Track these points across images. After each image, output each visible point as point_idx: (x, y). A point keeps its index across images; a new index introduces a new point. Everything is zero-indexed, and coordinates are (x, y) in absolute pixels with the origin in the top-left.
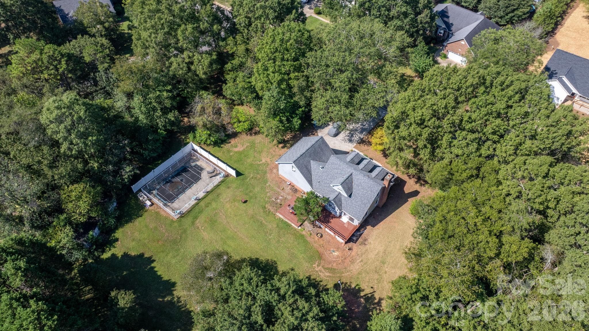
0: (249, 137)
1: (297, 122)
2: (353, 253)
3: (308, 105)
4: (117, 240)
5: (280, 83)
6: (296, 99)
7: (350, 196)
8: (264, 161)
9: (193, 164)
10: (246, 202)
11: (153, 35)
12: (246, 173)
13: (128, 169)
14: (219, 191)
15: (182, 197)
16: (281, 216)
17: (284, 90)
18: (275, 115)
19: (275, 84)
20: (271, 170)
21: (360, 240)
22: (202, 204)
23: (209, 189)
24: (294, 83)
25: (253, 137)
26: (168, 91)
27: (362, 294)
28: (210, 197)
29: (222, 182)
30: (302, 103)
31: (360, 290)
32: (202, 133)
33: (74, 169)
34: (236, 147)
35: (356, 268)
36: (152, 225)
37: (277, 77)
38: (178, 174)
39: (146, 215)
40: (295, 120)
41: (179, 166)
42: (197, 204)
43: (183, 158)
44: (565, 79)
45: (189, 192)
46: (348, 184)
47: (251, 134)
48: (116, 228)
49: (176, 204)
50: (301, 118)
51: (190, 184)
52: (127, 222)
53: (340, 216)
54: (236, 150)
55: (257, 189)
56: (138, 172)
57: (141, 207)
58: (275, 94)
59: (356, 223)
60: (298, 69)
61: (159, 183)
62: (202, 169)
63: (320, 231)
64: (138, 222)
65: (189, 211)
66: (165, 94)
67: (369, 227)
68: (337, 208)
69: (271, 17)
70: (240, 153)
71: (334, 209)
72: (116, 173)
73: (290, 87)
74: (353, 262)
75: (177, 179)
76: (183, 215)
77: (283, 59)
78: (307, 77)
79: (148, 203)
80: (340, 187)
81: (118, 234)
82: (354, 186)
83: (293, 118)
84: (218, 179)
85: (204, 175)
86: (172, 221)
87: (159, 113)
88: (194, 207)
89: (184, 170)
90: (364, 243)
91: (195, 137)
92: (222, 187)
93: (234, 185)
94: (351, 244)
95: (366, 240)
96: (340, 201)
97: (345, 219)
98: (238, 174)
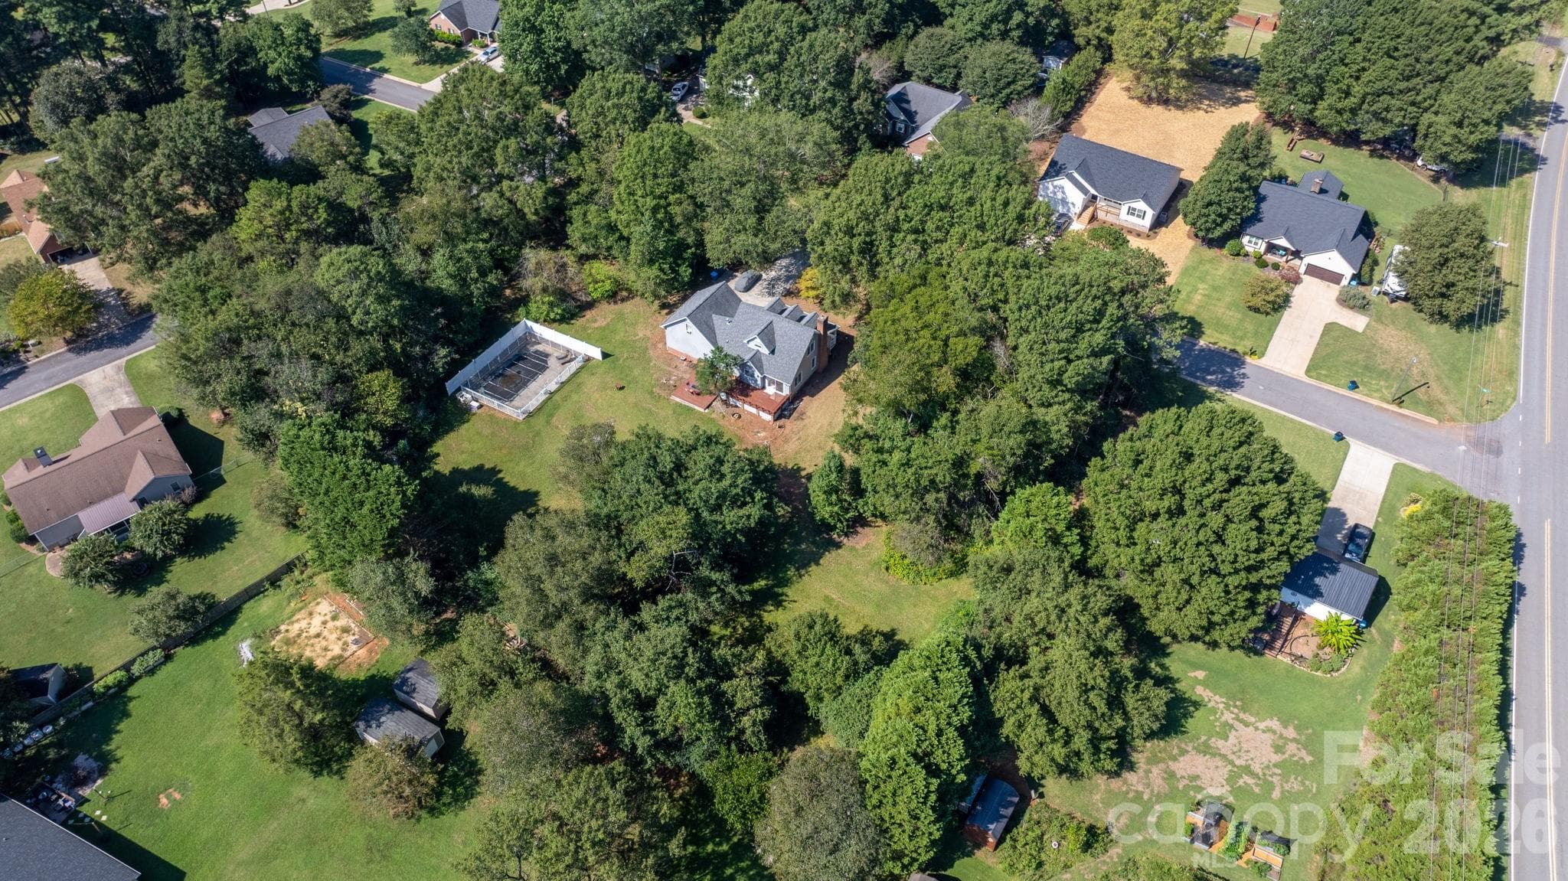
0: (613, 307)
1: (685, 272)
2: (787, 431)
3: (700, 244)
4: (438, 455)
5: (655, 210)
6: (681, 234)
7: (773, 352)
8: (641, 335)
9: (533, 349)
10: (622, 388)
11: (455, 160)
12: (617, 352)
13: (443, 352)
14: (579, 380)
15: (524, 393)
16: (678, 400)
17: (661, 222)
18: (651, 262)
19: (648, 214)
20: (655, 346)
21: (795, 415)
22: (556, 397)
23: (564, 379)
24: (675, 210)
25: (620, 306)
26: (485, 241)
27: (803, 473)
28: (567, 388)
29: (581, 368)
30: (690, 240)
31: (799, 469)
32: (539, 303)
33: (373, 352)
34: (595, 321)
35: (791, 447)
36: (487, 431)
37: (650, 202)
38: (511, 365)
39: (473, 418)
40: (682, 269)
41: (511, 354)
42: (549, 399)
43: (515, 343)
44: (1076, 175)
45: (533, 386)
46: (768, 336)
47: (615, 302)
48: (430, 442)
49: (517, 401)
50: (690, 266)
51: (533, 376)
52: (447, 432)
53: (764, 388)
54: (596, 325)
55: (636, 372)
56: (457, 356)
57: (463, 413)
58: (649, 229)
59: (786, 391)
60: (679, 188)
61: (484, 380)
62: (547, 355)
63: (736, 410)
64: (464, 430)
65: (539, 409)
66: (481, 246)
67: (806, 399)
68: (757, 374)
69: (630, 119)
70: (603, 329)
71: (752, 376)
72: (426, 358)
73: (670, 218)
74: (786, 441)
75: (511, 371)
76: (530, 415)
77: (655, 176)
78: (692, 197)
79: (475, 404)
80: (758, 341)
81: (437, 447)
82: (777, 338)
83: (679, 265)
84: (573, 367)
85: (552, 362)
86: (516, 423)
87: (474, 274)
88: (545, 402)
89: (520, 358)
90: (801, 417)
91: (528, 313)
92: (584, 375)
93: (602, 370)
94: (782, 421)
95: (803, 414)
96: (760, 361)
97: (771, 390)
98: (605, 355)
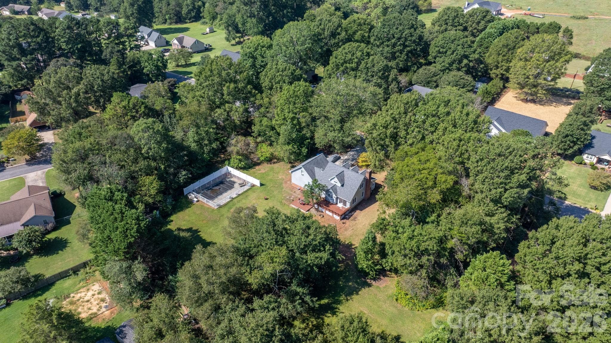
0: (269, 165)
1: (305, 150)
2: (347, 225)
3: (312, 138)
4: (172, 221)
5: (293, 119)
6: (304, 132)
7: (343, 186)
8: (280, 177)
9: (228, 180)
10: (266, 199)
11: (206, 92)
12: (267, 184)
13: (184, 173)
14: (247, 194)
15: (220, 197)
16: (294, 206)
17: (295, 125)
18: (289, 144)
19: (289, 121)
20: (286, 182)
21: (352, 218)
22: (235, 200)
23: (240, 193)
24: (302, 120)
25: (272, 165)
26: (213, 129)
27: (353, 247)
28: (241, 197)
29: (249, 189)
30: (308, 135)
31: (352, 245)
32: (235, 158)
33: (149, 166)
34: (260, 170)
35: (348, 233)
36: (198, 212)
37: (291, 115)
38: (217, 185)
39: (193, 207)
40: (304, 149)
41: (218, 181)
42: (231, 201)
43: (221, 176)
44: (496, 123)
45: (225, 194)
46: (341, 177)
47: (271, 164)
48: (171, 215)
49: (216, 200)
50: (307, 148)
51: (226, 190)
52: (179, 211)
53: (337, 204)
54: (260, 172)
55: (275, 193)
56: (190, 176)
57: (190, 203)
58: (289, 127)
59: (348, 206)
60: (305, 110)
61: (203, 190)
62: (234, 182)
63: (322, 213)
64: (188, 211)
65: (225, 205)
66: (211, 130)
67: (358, 211)
68: (334, 196)
69: (286, 82)
70: (263, 174)
71: (332, 197)
72: (175, 175)
73: (299, 123)
74: (346, 230)
75: (217, 188)
76: (220, 207)
77: (295, 103)
78: (311, 114)
79: (195, 199)
80: (336, 179)
81: (173, 218)
82: (346, 179)
83: (302, 147)
84: (246, 188)
85: (236, 185)
86: (213, 210)
87: (206, 142)
88: (229, 202)
89: (222, 183)
91: (229, 163)
92: (250, 192)
93: (259, 191)
94: (344, 221)
95: (355, 218)
96: (336, 190)
97: (340, 205)
98: (262, 185)
